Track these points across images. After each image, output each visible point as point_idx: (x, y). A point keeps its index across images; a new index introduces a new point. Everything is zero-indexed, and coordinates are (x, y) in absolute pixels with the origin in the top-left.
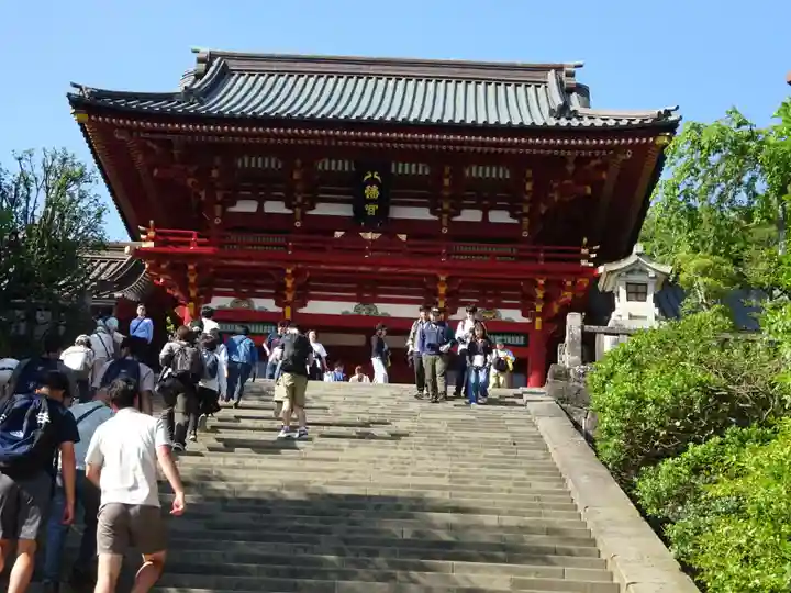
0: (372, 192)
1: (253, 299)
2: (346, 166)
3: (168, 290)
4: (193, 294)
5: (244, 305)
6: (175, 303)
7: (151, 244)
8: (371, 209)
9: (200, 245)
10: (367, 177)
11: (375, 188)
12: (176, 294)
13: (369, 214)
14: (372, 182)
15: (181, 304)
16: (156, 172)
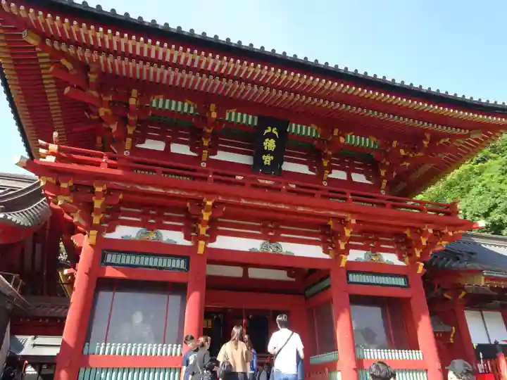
0: (270, 144)
1: (161, 231)
2: (249, 120)
3: (66, 216)
4: (96, 220)
5: (152, 236)
6: (73, 229)
7: (51, 159)
8: (267, 159)
9: (110, 166)
10: (266, 131)
11: (273, 141)
12: (75, 220)
13: (265, 163)
14: (271, 136)
15: (80, 232)
16: (67, 90)
